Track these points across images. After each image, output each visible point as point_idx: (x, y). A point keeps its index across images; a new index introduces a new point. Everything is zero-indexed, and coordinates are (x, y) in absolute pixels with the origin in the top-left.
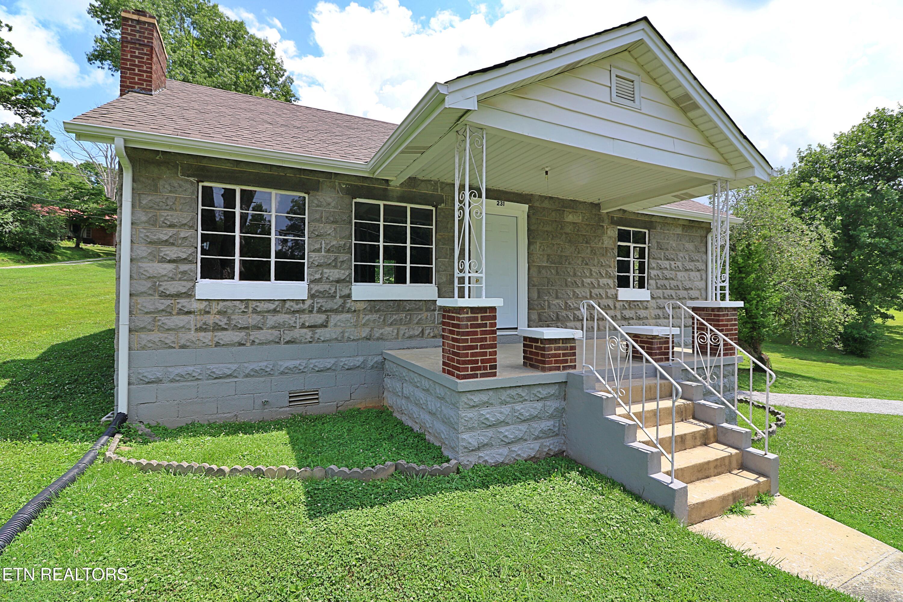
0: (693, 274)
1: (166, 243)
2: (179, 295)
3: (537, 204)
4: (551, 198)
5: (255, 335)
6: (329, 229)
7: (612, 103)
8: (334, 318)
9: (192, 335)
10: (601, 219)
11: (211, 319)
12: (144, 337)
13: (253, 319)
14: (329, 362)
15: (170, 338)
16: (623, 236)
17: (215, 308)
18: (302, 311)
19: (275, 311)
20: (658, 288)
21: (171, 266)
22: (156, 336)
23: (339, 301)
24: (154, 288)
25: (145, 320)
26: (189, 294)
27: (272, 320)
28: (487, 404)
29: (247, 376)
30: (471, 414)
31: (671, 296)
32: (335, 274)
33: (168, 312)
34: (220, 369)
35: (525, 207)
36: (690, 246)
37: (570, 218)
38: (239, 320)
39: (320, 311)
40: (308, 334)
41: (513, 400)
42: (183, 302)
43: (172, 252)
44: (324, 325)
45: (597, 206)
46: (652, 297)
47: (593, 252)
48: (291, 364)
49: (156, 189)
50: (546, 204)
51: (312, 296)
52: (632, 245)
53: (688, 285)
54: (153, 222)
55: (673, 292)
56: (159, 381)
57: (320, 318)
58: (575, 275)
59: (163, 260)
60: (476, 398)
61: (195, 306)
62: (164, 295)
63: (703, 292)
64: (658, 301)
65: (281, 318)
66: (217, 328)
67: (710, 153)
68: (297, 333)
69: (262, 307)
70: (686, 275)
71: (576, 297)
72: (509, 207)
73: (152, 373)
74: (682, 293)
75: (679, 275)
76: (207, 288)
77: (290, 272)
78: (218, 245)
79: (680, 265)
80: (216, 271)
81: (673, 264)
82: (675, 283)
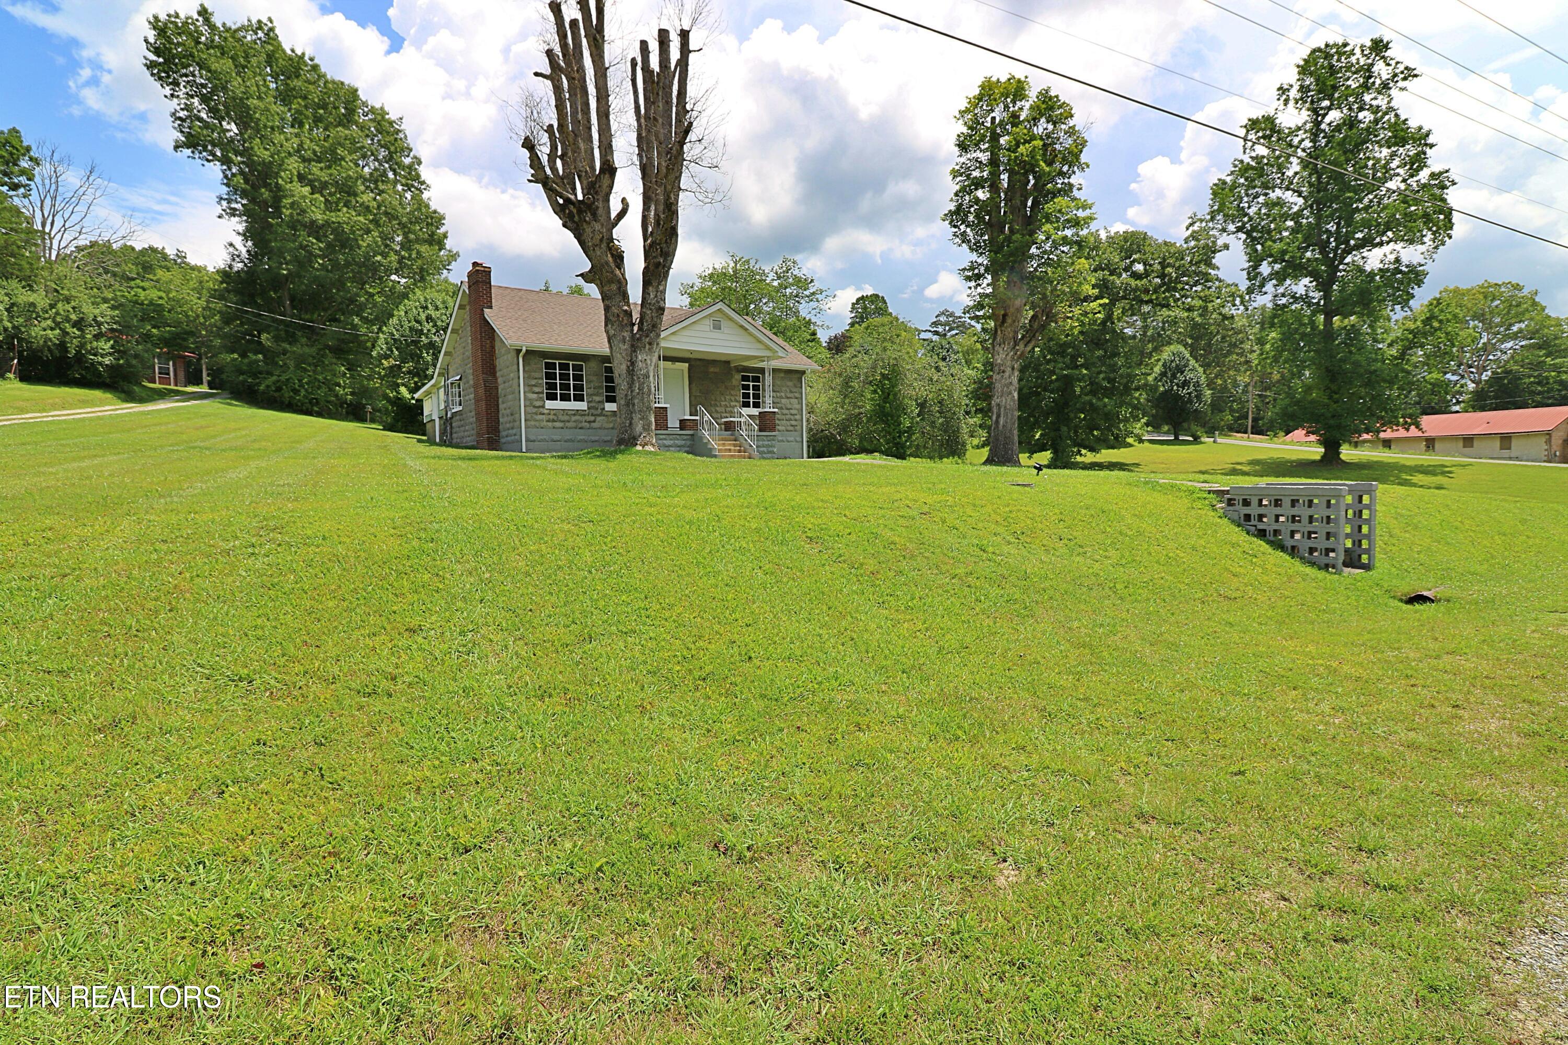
0: (793, 400)
1: (534, 386)
2: (539, 407)
3: (693, 363)
4: (701, 359)
5: (567, 424)
6: (594, 378)
7: (711, 331)
8: (599, 419)
9: (545, 423)
10: (730, 369)
11: (551, 417)
12: (529, 423)
13: (566, 418)
14: (597, 438)
15: (537, 424)
16: (745, 378)
17: (552, 412)
18: (584, 415)
19: (574, 415)
21: (536, 395)
22: (533, 423)
23: (599, 411)
24: (531, 404)
25: (528, 416)
26: (543, 407)
27: (574, 418)
29: (565, 441)
32: (597, 399)
33: (536, 414)
34: (555, 437)
35: (687, 365)
36: (790, 384)
37: (712, 370)
38: (563, 418)
39: (592, 415)
40: (587, 425)
41: (674, 439)
42: (541, 410)
43: (537, 389)
44: (594, 421)
45: (728, 362)
47: (726, 388)
48: (582, 437)
49: (529, 364)
50: (698, 363)
51: (589, 408)
52: (751, 384)
53: (789, 406)
54: (529, 378)
55: (779, 411)
56: (534, 441)
57: (592, 418)
58: (716, 400)
59: (534, 393)
61: (546, 412)
62: (535, 407)
65: (577, 417)
66: (554, 421)
67: (760, 346)
68: (584, 424)
69: (570, 412)
70: (788, 401)
71: (717, 411)
72: (679, 365)
73: (532, 438)
74: (785, 411)
75: (783, 401)
76: (550, 404)
77: (578, 398)
78: (552, 386)
79: (783, 394)
80: (552, 397)
81: (778, 394)
82: (780, 405)
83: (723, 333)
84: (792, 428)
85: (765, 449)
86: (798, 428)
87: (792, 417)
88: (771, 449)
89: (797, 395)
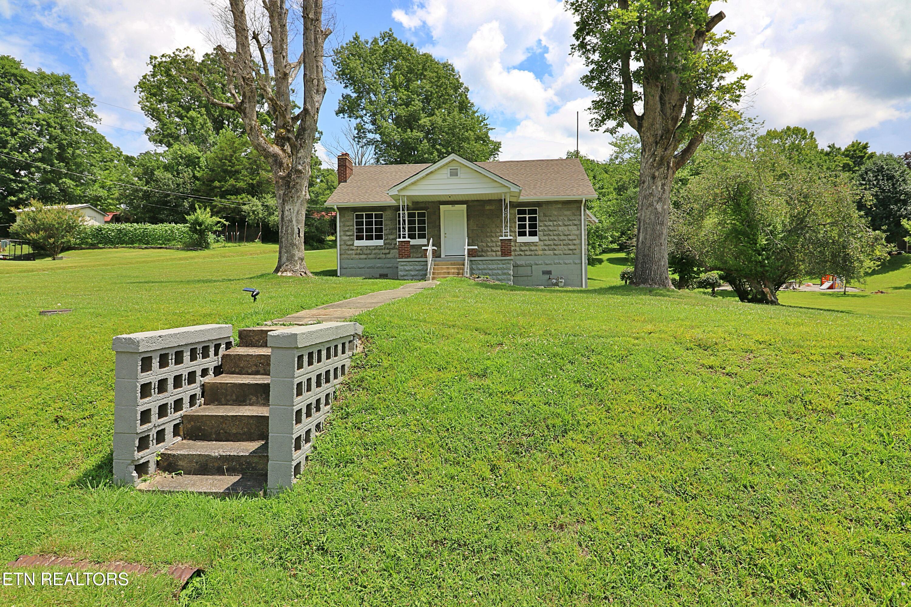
0: (570, 228)
1: (347, 231)
2: (350, 245)
3: (471, 204)
4: (477, 201)
5: (370, 256)
6: (389, 223)
7: (448, 178)
8: (392, 251)
9: (354, 256)
11: (358, 252)
12: (343, 256)
13: (368, 252)
14: (390, 265)
15: (349, 257)
16: (521, 212)
17: (359, 248)
18: (382, 249)
19: (375, 249)
20: (544, 236)
21: (348, 237)
22: (346, 256)
23: (393, 245)
24: (345, 243)
25: (343, 252)
26: (353, 245)
27: (374, 252)
28: (406, 265)
29: (368, 268)
30: (402, 267)
31: (554, 239)
32: (391, 237)
33: (348, 250)
34: (361, 266)
35: (465, 206)
36: (568, 213)
37: (488, 208)
38: (365, 252)
39: (387, 249)
40: (384, 256)
42: (351, 247)
43: (349, 233)
44: (389, 253)
46: (540, 240)
48: (379, 265)
49: (344, 217)
50: (475, 203)
51: (385, 244)
52: (527, 216)
53: (567, 233)
54: (344, 226)
55: (556, 238)
56: (346, 268)
57: (387, 251)
58: (491, 232)
60: (402, 263)
61: (354, 248)
62: (347, 245)
63: (579, 236)
64: (544, 242)
65: (377, 251)
66: (360, 254)
67: (497, 185)
68: (381, 256)
69: (371, 248)
70: (566, 228)
71: (492, 241)
72: (457, 207)
73: (345, 266)
74: (562, 237)
75: (560, 228)
76: (357, 243)
77: (379, 237)
78: (360, 230)
79: (560, 223)
80: (359, 238)
81: (555, 223)
82: (557, 232)
83: (460, 178)
84: (571, 252)
85: (500, 272)
86: (578, 251)
87: (570, 242)
88: (506, 271)
89: (575, 222)
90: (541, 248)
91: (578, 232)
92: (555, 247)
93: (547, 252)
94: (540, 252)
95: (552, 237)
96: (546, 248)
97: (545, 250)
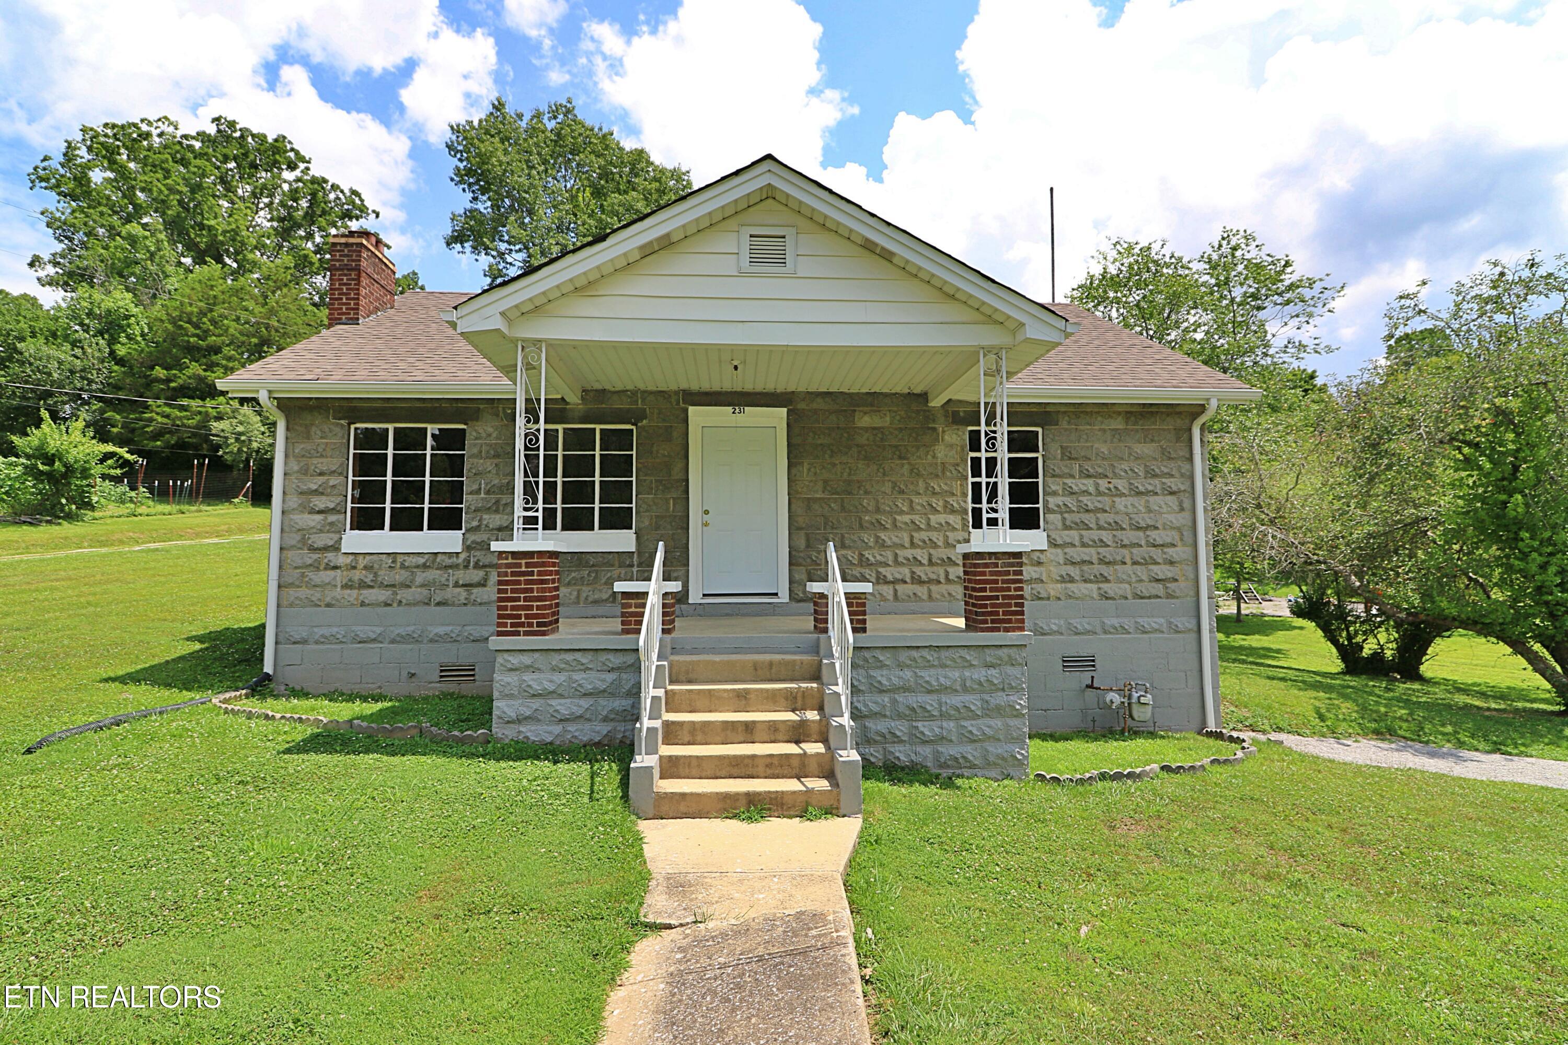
0: (1156, 502)
1: (316, 492)
2: (326, 549)
3: (802, 406)
4: (828, 394)
5: (403, 594)
6: (489, 465)
7: (742, 274)
9: (338, 592)
10: (929, 416)
11: (357, 575)
12: (292, 593)
13: (400, 576)
15: (316, 595)
17: (362, 562)
18: (455, 567)
19: (425, 566)
20: (1066, 527)
21: (319, 517)
22: (303, 592)
24: (303, 541)
25: (293, 575)
26: (336, 548)
27: (420, 577)
29: (393, 642)
30: (509, 678)
31: (1101, 541)
32: (496, 520)
33: (315, 567)
34: (364, 632)
35: (782, 413)
36: (1146, 449)
37: (865, 421)
38: (385, 576)
39: (477, 566)
40: (462, 593)
42: (330, 555)
43: (321, 502)
44: (483, 584)
46: (1052, 543)
47: (915, 473)
48: (441, 630)
49: (308, 437)
50: (819, 404)
51: (468, 548)
53: (1144, 519)
54: (304, 471)
55: (1106, 536)
56: (304, 642)
57: (475, 575)
58: (878, 510)
59: (313, 511)
61: (342, 560)
62: (312, 549)
63: (1187, 534)
64: (1067, 550)
65: (432, 574)
66: (363, 585)
68: (450, 593)
69: (410, 561)
70: (1140, 502)
71: (883, 545)
72: (755, 415)
73: (299, 633)
74: (1130, 536)
75: (1120, 503)
76: (356, 541)
77: (446, 521)
78: (369, 492)
79: (1122, 484)
80: (366, 521)
81: (1103, 483)
82: (1110, 518)
83: (794, 276)
84: (1159, 589)
85: (973, 701)
86: (1183, 586)
87: (1156, 554)
88: (1000, 699)
89: (1174, 483)
90: (1055, 571)
91: (1183, 519)
92: (1105, 570)
93: (1080, 588)
94: (1054, 589)
95: (1095, 534)
96: (1074, 572)
97: (1072, 580)
